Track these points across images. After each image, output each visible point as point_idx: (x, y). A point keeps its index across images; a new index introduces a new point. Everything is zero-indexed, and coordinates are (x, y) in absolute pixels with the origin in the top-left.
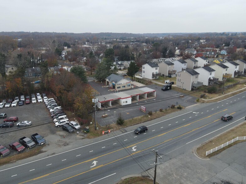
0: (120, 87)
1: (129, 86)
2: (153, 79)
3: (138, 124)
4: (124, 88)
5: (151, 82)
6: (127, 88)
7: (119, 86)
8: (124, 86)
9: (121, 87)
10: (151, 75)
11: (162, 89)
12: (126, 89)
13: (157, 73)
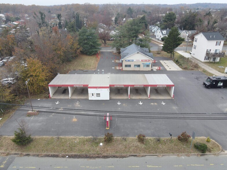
0: (130, 66)
1: (148, 66)
2: (206, 61)
3: (57, 156)
4: (137, 69)
5: (196, 66)
6: (142, 68)
7: (128, 63)
8: (139, 66)
9: (132, 66)
10: (204, 55)
11: (204, 84)
12: (141, 70)
13: (218, 52)
